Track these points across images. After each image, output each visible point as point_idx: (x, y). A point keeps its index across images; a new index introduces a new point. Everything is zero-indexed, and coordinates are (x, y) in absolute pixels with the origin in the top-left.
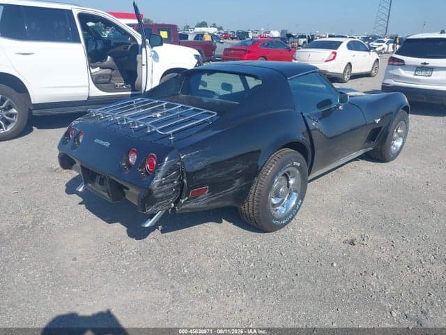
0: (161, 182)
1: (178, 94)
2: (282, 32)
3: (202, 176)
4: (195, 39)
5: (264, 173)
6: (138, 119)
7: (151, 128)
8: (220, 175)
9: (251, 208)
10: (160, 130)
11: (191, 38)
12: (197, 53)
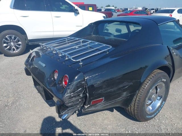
0: (71, 96)
1: (91, 35)
2: (143, 8)
3: (100, 91)
4: (105, 11)
5: (143, 86)
6: (61, 51)
7: (68, 57)
8: (112, 90)
9: (132, 108)
10: (73, 58)
11: (103, 10)
12: (104, 15)
